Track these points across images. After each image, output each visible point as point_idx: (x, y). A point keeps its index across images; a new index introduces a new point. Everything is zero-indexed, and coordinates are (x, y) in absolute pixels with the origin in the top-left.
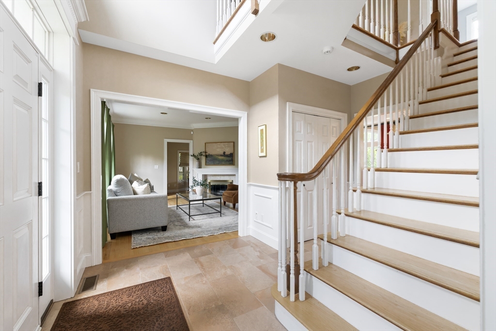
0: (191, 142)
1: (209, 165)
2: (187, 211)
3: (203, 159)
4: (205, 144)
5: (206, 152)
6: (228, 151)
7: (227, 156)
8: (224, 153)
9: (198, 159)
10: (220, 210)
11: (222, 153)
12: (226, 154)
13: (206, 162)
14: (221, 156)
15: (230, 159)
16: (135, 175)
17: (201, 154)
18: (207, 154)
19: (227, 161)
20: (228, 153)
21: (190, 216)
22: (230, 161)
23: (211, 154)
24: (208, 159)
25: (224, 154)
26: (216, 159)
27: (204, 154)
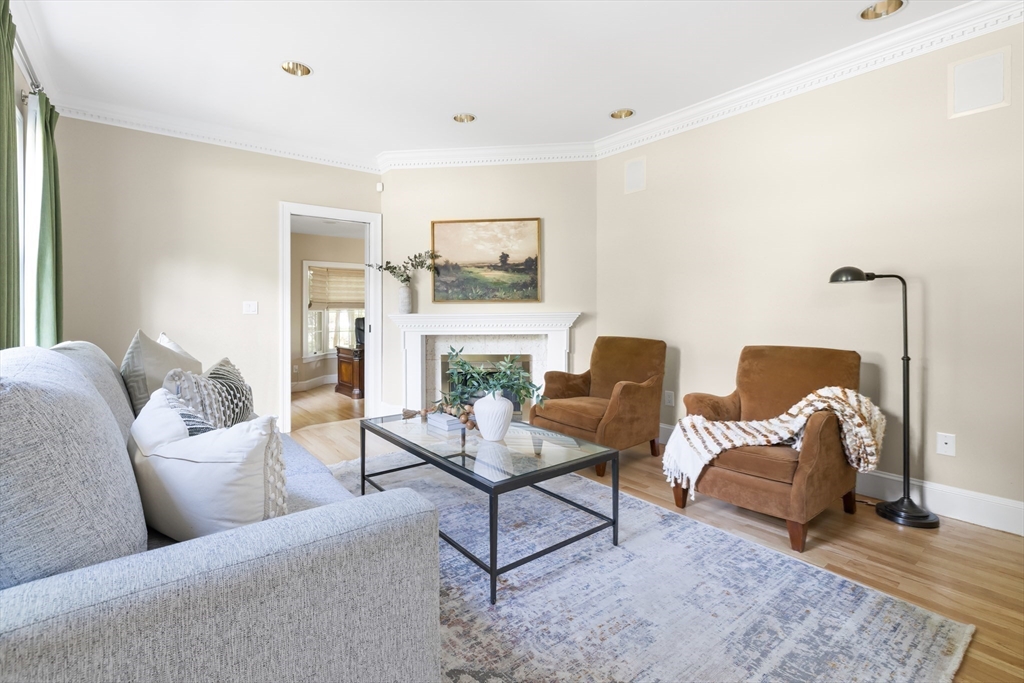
0: (374, 221)
1: (447, 299)
2: (482, 551)
3: (425, 280)
4: (433, 224)
5: (434, 256)
6: (519, 253)
7: (515, 268)
8: (504, 257)
9: (408, 279)
10: (609, 512)
11: (495, 259)
12: (510, 261)
13: (435, 290)
14: (494, 267)
15: (526, 278)
16: (163, 341)
17: (418, 262)
18: (439, 261)
19: (514, 286)
20: (517, 256)
21: (494, 572)
22: (525, 285)
23: (453, 260)
24: (443, 278)
25: (504, 264)
26: (475, 279)
27: (429, 262)
